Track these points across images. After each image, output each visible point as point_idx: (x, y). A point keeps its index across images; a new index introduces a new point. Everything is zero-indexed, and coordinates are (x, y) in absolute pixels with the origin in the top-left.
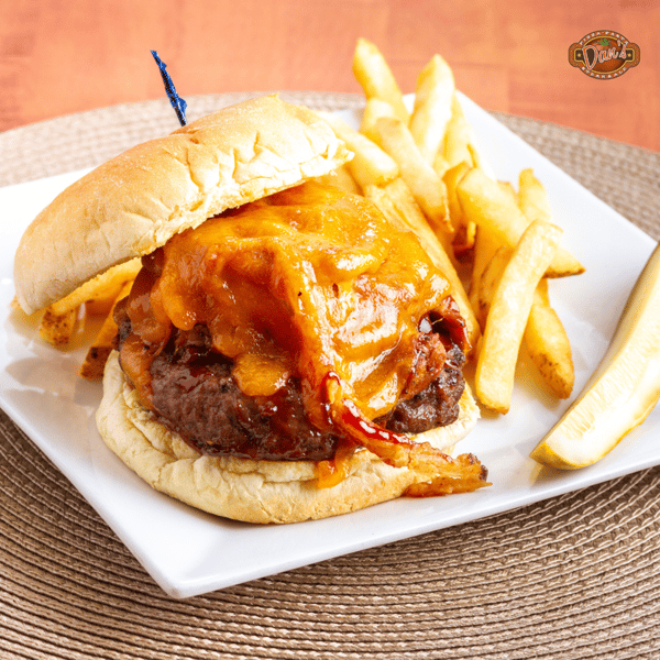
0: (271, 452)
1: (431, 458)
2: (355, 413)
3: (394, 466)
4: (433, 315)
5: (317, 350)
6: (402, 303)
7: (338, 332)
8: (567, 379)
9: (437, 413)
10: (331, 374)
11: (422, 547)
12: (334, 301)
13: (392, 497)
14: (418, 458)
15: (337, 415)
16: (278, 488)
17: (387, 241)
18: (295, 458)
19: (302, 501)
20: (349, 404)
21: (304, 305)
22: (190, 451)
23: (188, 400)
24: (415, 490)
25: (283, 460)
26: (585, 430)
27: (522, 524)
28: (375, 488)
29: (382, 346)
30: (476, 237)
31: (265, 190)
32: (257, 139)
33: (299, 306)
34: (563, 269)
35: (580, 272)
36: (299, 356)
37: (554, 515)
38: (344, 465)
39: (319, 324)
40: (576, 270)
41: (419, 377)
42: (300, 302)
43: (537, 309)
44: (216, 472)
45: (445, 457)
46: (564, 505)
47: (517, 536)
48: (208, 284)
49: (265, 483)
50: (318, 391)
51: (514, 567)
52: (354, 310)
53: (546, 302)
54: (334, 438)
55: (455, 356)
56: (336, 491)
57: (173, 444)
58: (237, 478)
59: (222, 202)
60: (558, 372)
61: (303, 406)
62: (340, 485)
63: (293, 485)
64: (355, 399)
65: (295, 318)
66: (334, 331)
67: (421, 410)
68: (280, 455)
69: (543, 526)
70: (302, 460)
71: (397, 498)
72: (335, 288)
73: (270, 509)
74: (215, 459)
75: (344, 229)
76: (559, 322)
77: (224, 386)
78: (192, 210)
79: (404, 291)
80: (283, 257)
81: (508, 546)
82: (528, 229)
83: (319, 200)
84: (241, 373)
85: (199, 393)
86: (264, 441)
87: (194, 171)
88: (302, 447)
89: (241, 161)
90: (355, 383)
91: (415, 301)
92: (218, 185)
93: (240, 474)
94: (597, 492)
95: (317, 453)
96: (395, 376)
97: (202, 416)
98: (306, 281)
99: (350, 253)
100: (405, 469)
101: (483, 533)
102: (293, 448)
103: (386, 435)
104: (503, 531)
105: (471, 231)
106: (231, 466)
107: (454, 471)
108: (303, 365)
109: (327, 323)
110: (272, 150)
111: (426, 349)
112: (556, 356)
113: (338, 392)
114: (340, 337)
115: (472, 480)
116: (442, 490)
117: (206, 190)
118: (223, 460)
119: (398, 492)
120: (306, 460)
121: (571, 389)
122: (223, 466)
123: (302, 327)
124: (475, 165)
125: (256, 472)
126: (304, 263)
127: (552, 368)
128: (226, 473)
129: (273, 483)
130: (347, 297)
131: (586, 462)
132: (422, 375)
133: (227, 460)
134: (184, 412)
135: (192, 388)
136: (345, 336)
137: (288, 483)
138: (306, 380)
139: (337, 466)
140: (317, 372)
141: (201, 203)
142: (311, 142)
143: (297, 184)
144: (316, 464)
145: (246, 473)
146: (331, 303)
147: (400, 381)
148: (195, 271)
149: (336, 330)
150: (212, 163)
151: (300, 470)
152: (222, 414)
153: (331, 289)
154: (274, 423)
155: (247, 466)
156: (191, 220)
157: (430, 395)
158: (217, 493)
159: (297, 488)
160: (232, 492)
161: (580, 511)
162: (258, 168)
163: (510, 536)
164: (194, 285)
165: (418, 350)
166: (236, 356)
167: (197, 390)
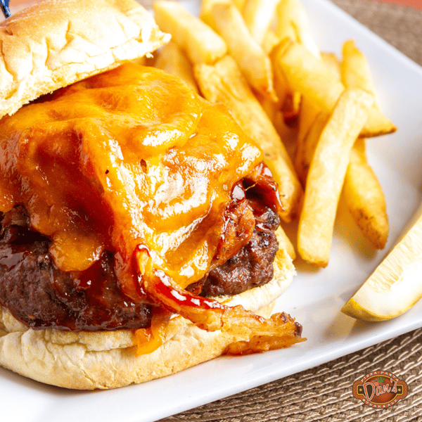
0: (89, 324)
1: (243, 320)
2: (166, 282)
3: (207, 330)
4: (246, 182)
5: (127, 224)
6: (211, 173)
7: (148, 206)
8: (382, 231)
9: (251, 275)
10: (141, 247)
11: (245, 401)
12: (142, 176)
13: (212, 357)
14: (231, 321)
15: (149, 286)
16: (99, 356)
17: (195, 116)
18: (113, 327)
19: (123, 367)
20: (160, 274)
21: (111, 182)
22: (18, 325)
23: (10, 278)
24: (233, 349)
25: (102, 330)
26: (392, 282)
27: (340, 372)
28: (194, 350)
29: (192, 215)
30: (301, 104)
31: (77, 75)
32: (69, 27)
33: (107, 184)
34: (376, 129)
35: (393, 131)
36: (112, 230)
37: (371, 361)
38: (160, 332)
39: (127, 199)
40: (388, 129)
41: (230, 243)
42: (108, 180)
43: (354, 167)
44: (41, 344)
45: (258, 318)
46: (381, 351)
47: (335, 385)
48: (22, 167)
49: (87, 352)
50: (129, 263)
51: (331, 416)
52: (163, 182)
53: (363, 160)
54: (149, 307)
55: (269, 218)
56: (156, 355)
57: (3, 319)
58: (60, 349)
59: (36, 89)
60: (373, 225)
61: (116, 278)
62: (159, 349)
63: (114, 353)
64: (166, 269)
65: (104, 196)
66: (143, 205)
67: (235, 273)
68: (97, 326)
69: (361, 373)
70: (119, 329)
71: (218, 357)
72: (143, 163)
73: (94, 376)
74: (40, 332)
75: (153, 107)
76: (375, 178)
77: (41, 264)
78: (6, 99)
79: (213, 162)
80: (90, 138)
81: (327, 395)
82: (342, 94)
83: (133, 81)
84: (57, 250)
85: (20, 271)
86: (82, 313)
87: (8, 62)
88: (118, 317)
89: (53, 49)
90: (167, 253)
91: (226, 170)
92: (31, 73)
93: (63, 345)
94: (412, 337)
95: (132, 322)
96: (206, 244)
97: (23, 293)
98: (112, 159)
99: (155, 130)
100: (218, 332)
101: (304, 384)
102: (109, 319)
103: (197, 302)
104: (323, 381)
105: (297, 100)
106: (54, 338)
107: (268, 330)
108: (116, 239)
109: (137, 198)
110: (83, 37)
111: (234, 216)
112: (372, 210)
113: (149, 263)
114: (150, 210)
115: (287, 337)
116: (259, 347)
117: (19, 78)
118: (47, 332)
119: (219, 352)
120: (124, 328)
121: (386, 241)
122: (47, 338)
123: (112, 204)
124: (299, 40)
125: (77, 343)
126: (111, 142)
127: (367, 222)
128: (50, 344)
129: (94, 352)
130: (156, 171)
131: (394, 314)
132: (232, 241)
133: (51, 333)
134: (8, 290)
135: (13, 267)
136: (155, 209)
137: (108, 351)
138: (118, 253)
139: (153, 333)
140: (127, 245)
141: (15, 91)
142: (123, 27)
143: (112, 68)
144: (133, 332)
145: (68, 344)
146: (140, 178)
147: (210, 248)
148: (10, 155)
149: (146, 203)
150: (24, 52)
151: (118, 338)
152: (40, 290)
153: (139, 166)
154: (89, 297)
155: (68, 338)
156: (7, 107)
157: (243, 259)
158: (43, 364)
159: (117, 355)
160: (56, 363)
161: (395, 357)
162: (69, 55)
163: (329, 385)
164: (10, 169)
165: (227, 218)
166: (54, 234)
167: (17, 268)
